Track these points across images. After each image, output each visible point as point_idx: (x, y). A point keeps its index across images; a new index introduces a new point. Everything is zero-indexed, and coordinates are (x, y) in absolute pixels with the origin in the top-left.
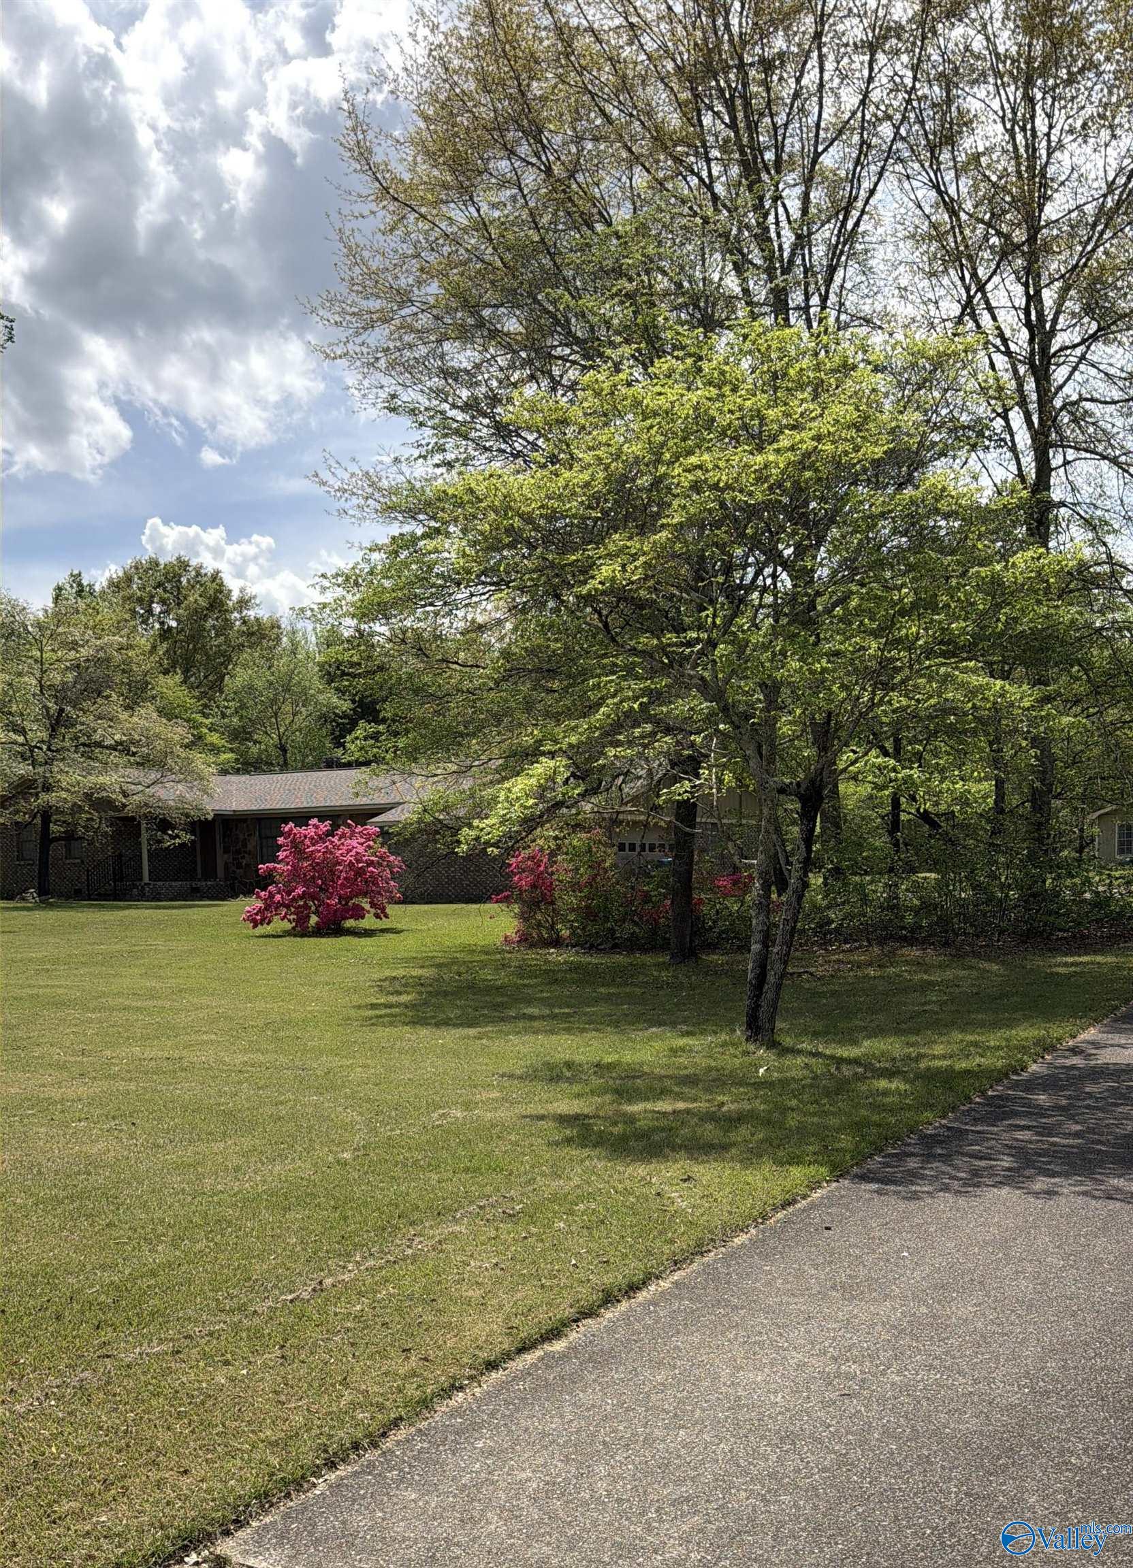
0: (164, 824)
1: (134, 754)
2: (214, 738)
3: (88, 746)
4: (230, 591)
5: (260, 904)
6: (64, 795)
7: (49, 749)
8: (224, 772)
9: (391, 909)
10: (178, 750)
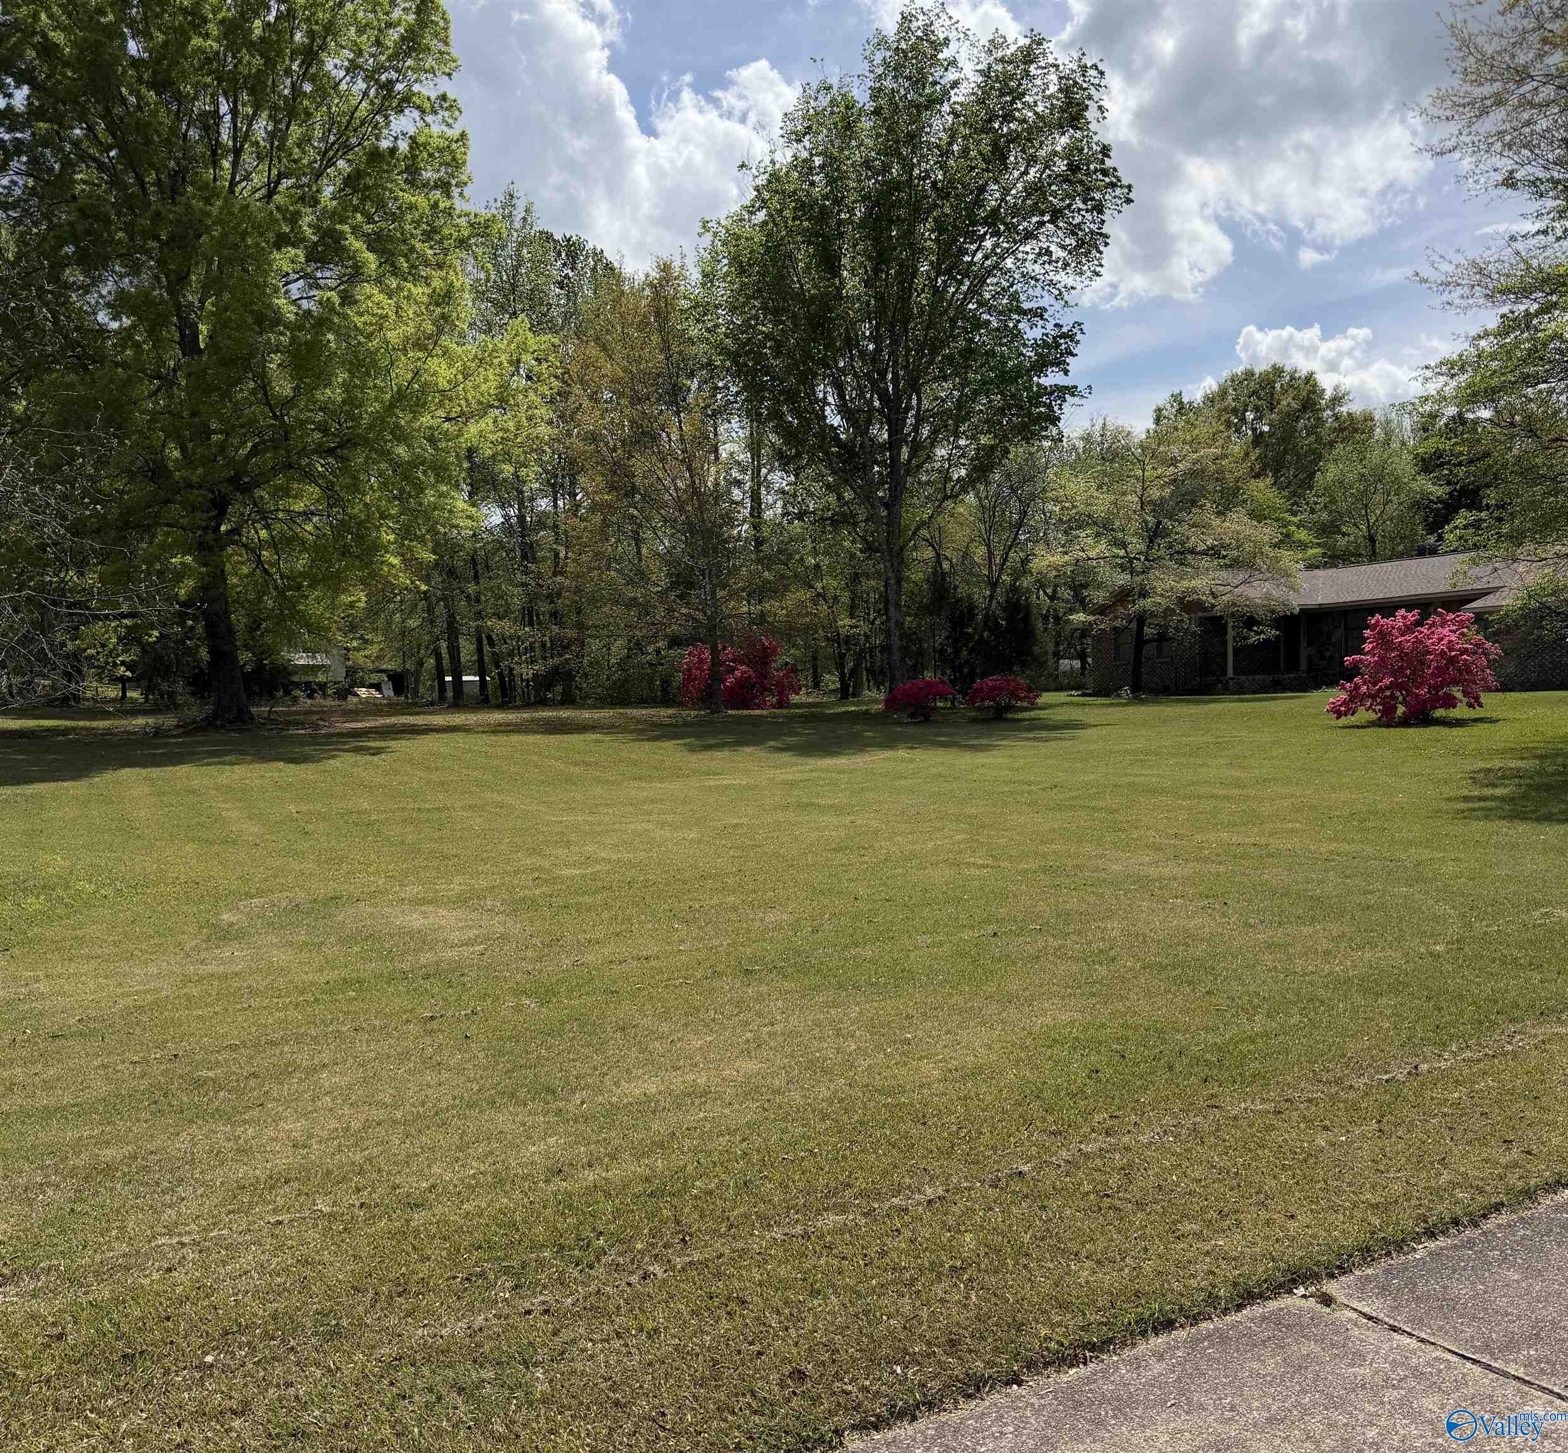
0: (1250, 622)
1: (1224, 557)
2: (1302, 535)
3: (1183, 553)
4: (1324, 390)
5: (1344, 696)
6: (1158, 600)
7: (1147, 559)
8: (1310, 567)
9: (1485, 698)
10: (1267, 549)
